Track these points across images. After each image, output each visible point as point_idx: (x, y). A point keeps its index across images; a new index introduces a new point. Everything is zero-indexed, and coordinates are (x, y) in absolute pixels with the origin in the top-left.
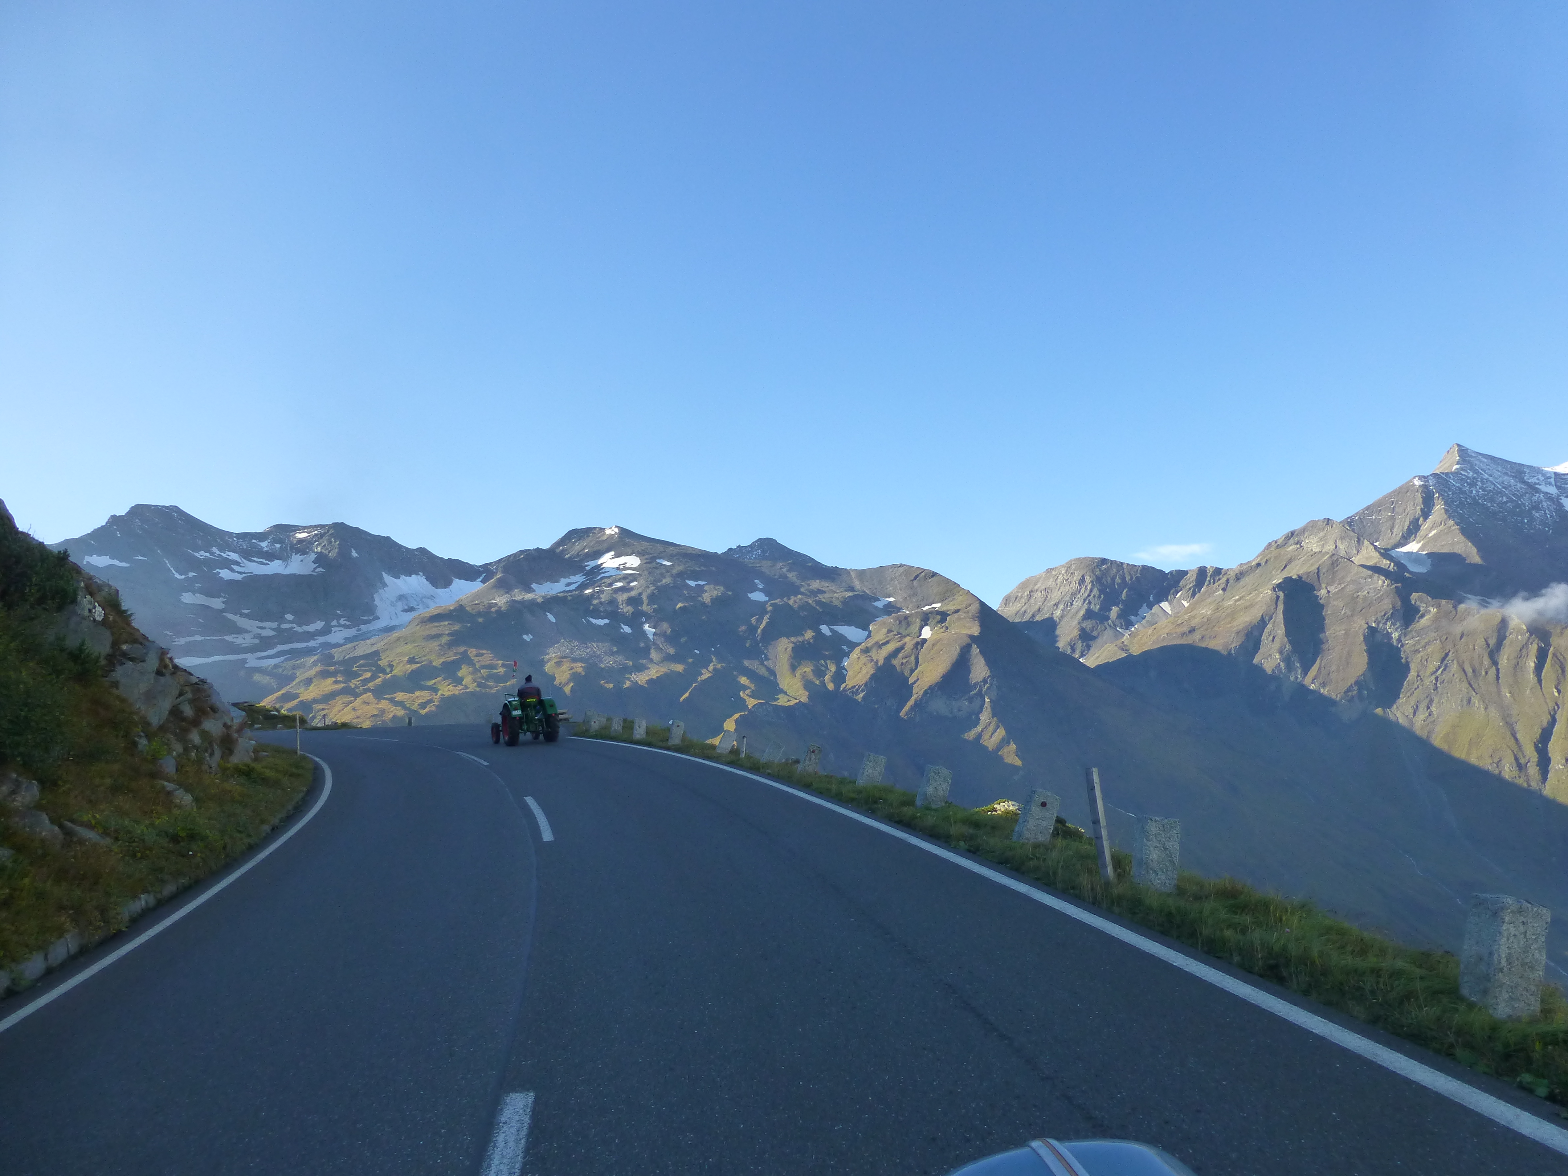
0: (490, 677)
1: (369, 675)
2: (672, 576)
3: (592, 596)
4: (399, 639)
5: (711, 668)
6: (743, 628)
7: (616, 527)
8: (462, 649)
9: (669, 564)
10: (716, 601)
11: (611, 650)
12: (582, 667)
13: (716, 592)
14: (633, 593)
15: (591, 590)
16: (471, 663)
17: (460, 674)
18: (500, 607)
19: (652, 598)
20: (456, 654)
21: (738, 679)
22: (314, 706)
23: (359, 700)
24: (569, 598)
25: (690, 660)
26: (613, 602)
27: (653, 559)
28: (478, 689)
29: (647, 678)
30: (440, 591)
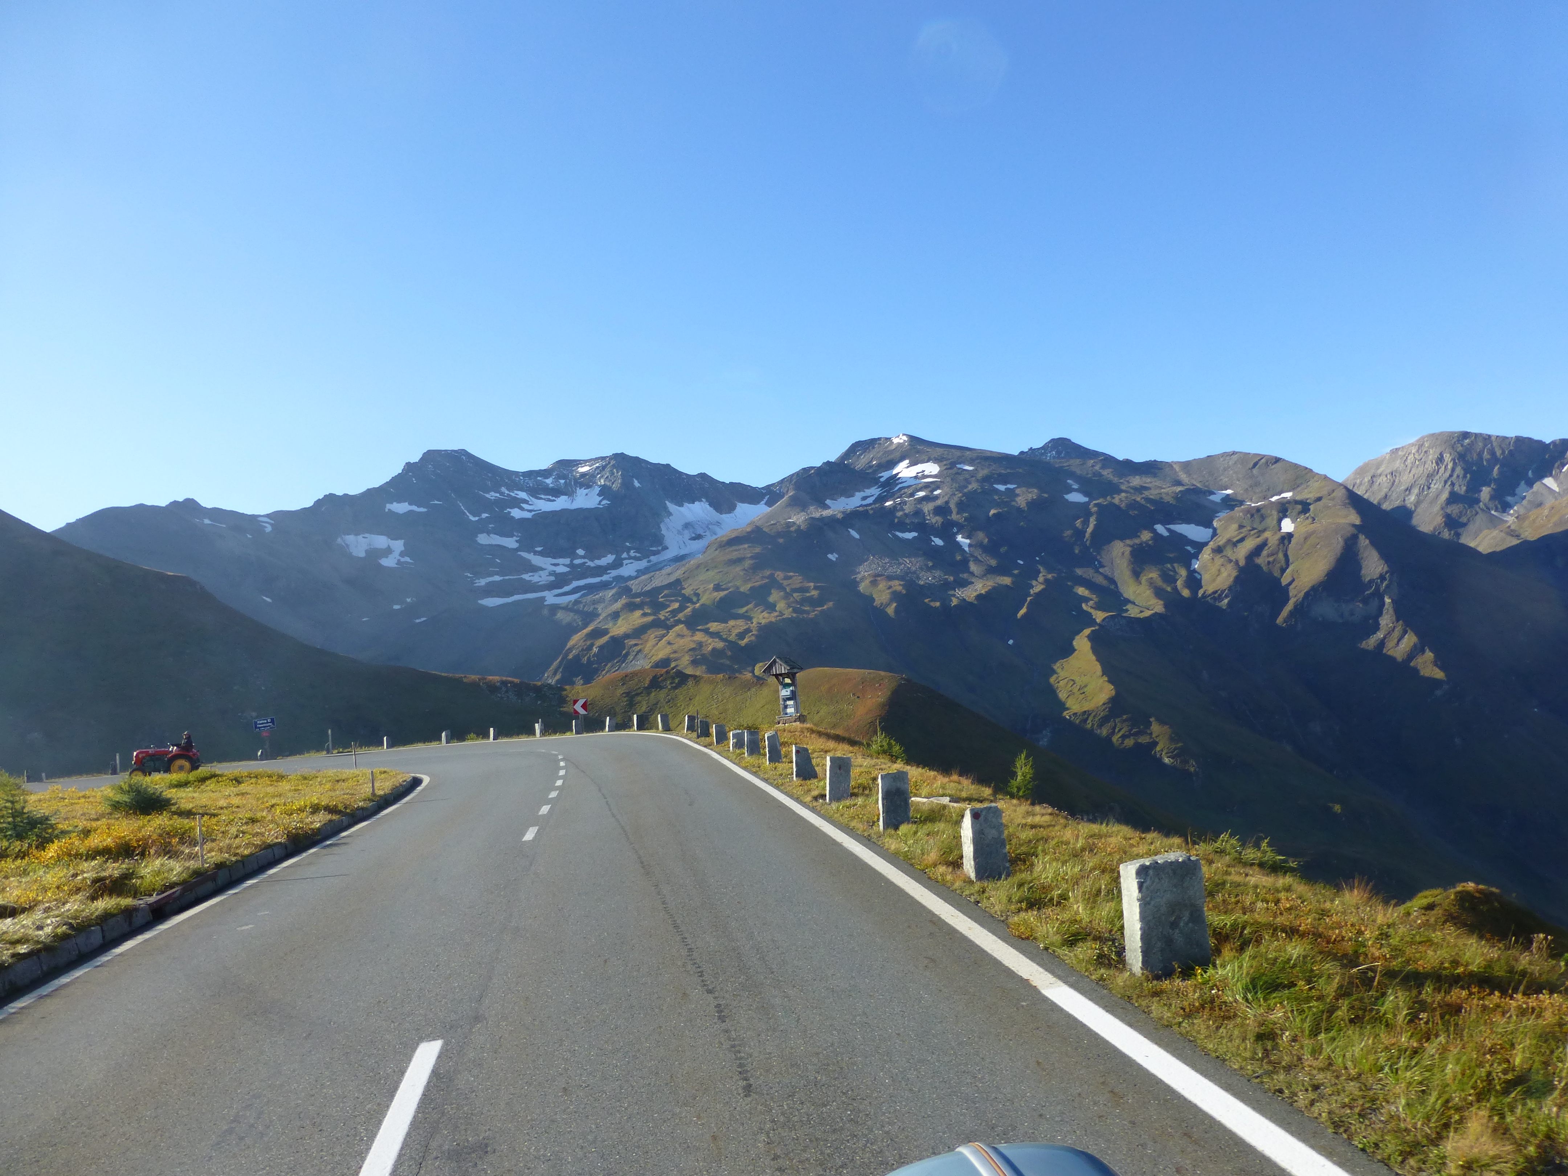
0: (804, 601)
1: (676, 605)
2: (978, 481)
3: (894, 509)
4: (698, 566)
5: (1041, 579)
6: (1068, 533)
7: (904, 435)
8: (768, 573)
9: (971, 468)
10: (1031, 504)
11: (927, 565)
12: (900, 585)
13: (1030, 495)
14: (939, 502)
15: (892, 502)
16: (781, 587)
17: (771, 599)
18: (799, 526)
19: (961, 507)
20: (763, 578)
21: (1075, 590)
22: (626, 641)
23: (672, 634)
24: (871, 512)
25: (1016, 572)
26: (918, 513)
27: (952, 465)
28: (794, 615)
29: (975, 594)
30: (724, 517)
